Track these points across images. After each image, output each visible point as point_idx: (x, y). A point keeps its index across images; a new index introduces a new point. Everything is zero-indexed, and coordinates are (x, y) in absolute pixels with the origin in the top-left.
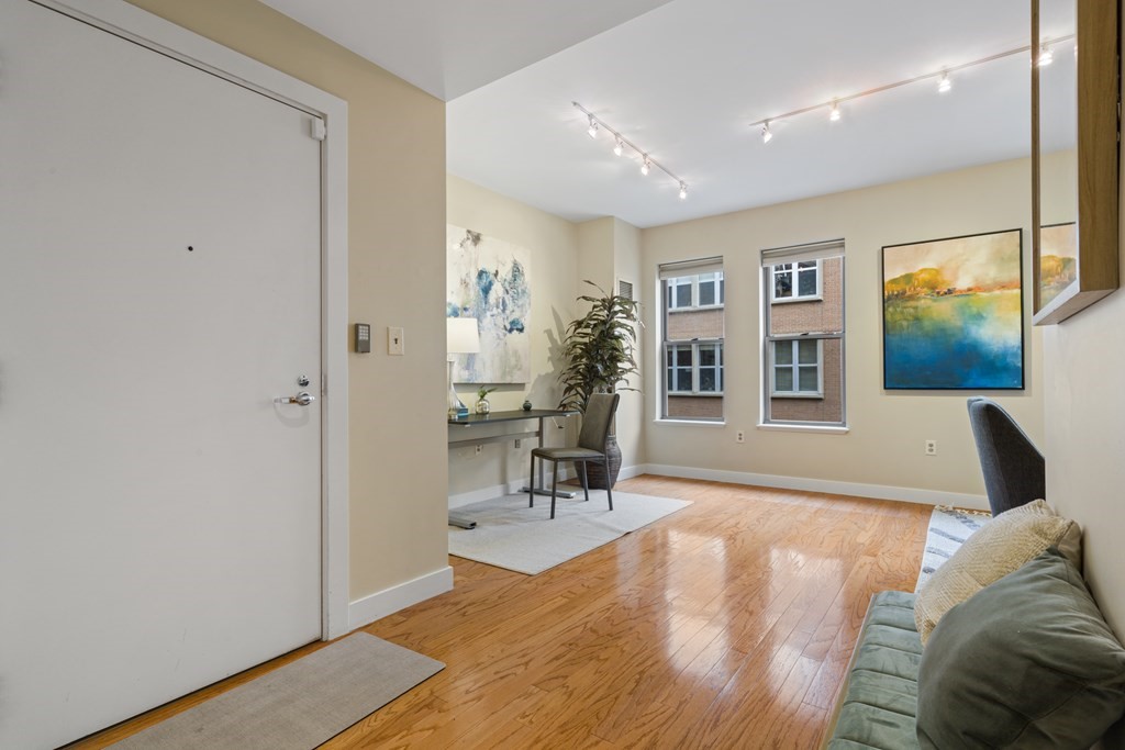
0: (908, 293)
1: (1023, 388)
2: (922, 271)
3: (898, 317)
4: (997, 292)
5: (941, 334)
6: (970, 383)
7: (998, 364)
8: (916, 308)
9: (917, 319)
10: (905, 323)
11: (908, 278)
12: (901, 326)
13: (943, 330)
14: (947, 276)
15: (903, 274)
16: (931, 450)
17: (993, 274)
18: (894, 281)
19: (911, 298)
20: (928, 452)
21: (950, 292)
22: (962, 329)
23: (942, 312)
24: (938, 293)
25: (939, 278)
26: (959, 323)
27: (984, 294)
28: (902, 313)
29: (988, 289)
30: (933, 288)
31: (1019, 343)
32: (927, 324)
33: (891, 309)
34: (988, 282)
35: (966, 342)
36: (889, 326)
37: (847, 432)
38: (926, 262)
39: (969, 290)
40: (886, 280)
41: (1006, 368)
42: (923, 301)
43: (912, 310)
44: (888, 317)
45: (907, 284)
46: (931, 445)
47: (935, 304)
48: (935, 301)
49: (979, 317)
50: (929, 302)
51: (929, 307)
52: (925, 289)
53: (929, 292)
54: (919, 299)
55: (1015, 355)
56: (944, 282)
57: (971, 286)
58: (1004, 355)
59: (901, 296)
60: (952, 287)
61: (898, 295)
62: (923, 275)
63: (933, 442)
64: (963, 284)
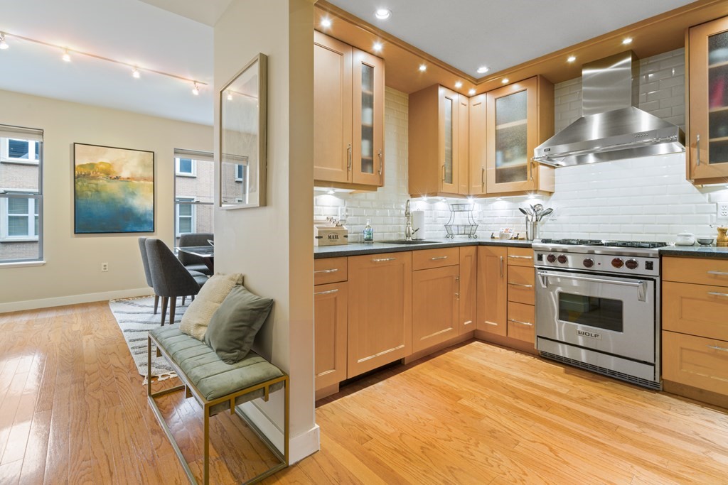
0: (92, 175)
1: (154, 232)
2: (101, 163)
3: (85, 189)
4: (142, 182)
5: (111, 202)
6: (128, 229)
7: (143, 219)
8: (97, 184)
9: (97, 191)
10: (89, 193)
11: (92, 165)
12: (87, 195)
13: (113, 199)
14: (116, 169)
15: (88, 163)
16: (105, 269)
17: (140, 172)
18: (81, 166)
19: (94, 178)
20: (103, 270)
21: (117, 178)
22: (124, 200)
23: (113, 188)
24: (111, 178)
25: (111, 169)
26: (123, 196)
27: (136, 182)
28: (88, 186)
29: (138, 180)
30: (108, 174)
31: (152, 209)
32: (103, 195)
33: (80, 183)
34: (138, 176)
35: (126, 207)
36: (78, 194)
37: (44, 264)
38: (105, 158)
39: (128, 178)
40: (77, 164)
41: (146, 222)
42: (101, 181)
43: (94, 186)
44: (78, 188)
45: (91, 169)
46: (105, 266)
48: (109, 182)
49: (133, 194)
50: (105, 182)
51: (105, 185)
52: (103, 174)
53: (105, 176)
54: (99, 179)
55: (150, 214)
56: (114, 172)
57: (129, 176)
58: (145, 214)
59: (87, 176)
60: (118, 175)
61: (84, 175)
62: (101, 166)
63: (106, 264)
64: (125, 174)
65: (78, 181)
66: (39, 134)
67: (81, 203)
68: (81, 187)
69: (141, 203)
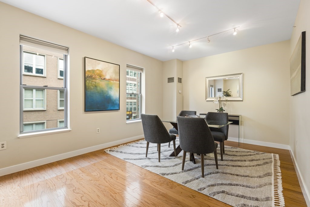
0: (93, 77)
1: (119, 110)
2: (98, 70)
3: (90, 85)
4: (115, 82)
6: (109, 109)
7: (115, 103)
8: (95, 82)
9: (96, 86)
10: (92, 87)
11: (93, 71)
12: (91, 88)
13: (103, 91)
14: (104, 73)
15: (92, 69)
16: (98, 132)
17: (114, 76)
18: (89, 71)
19: (94, 78)
20: (97, 132)
21: (104, 79)
23: (102, 85)
24: (101, 79)
25: (102, 74)
27: (112, 82)
28: (91, 83)
29: (113, 81)
30: (100, 77)
32: (98, 88)
33: (88, 81)
34: (113, 78)
35: (108, 96)
36: (87, 88)
37: (70, 131)
38: (99, 67)
39: (109, 79)
40: (86, 70)
41: (116, 104)
42: (97, 80)
43: (94, 83)
44: (87, 84)
45: (93, 73)
46: (98, 130)
47: (100, 82)
48: (101, 81)
49: (111, 88)
50: (99, 81)
51: (99, 83)
52: (98, 76)
53: (99, 78)
55: (118, 100)
56: (103, 75)
57: (109, 78)
58: (116, 100)
59: (91, 77)
60: (105, 78)
61: (90, 77)
62: (97, 72)
63: (99, 129)
64: (108, 77)
65: (87, 80)
66: (65, 50)
67: (88, 93)
68: (88, 83)
69: (114, 94)
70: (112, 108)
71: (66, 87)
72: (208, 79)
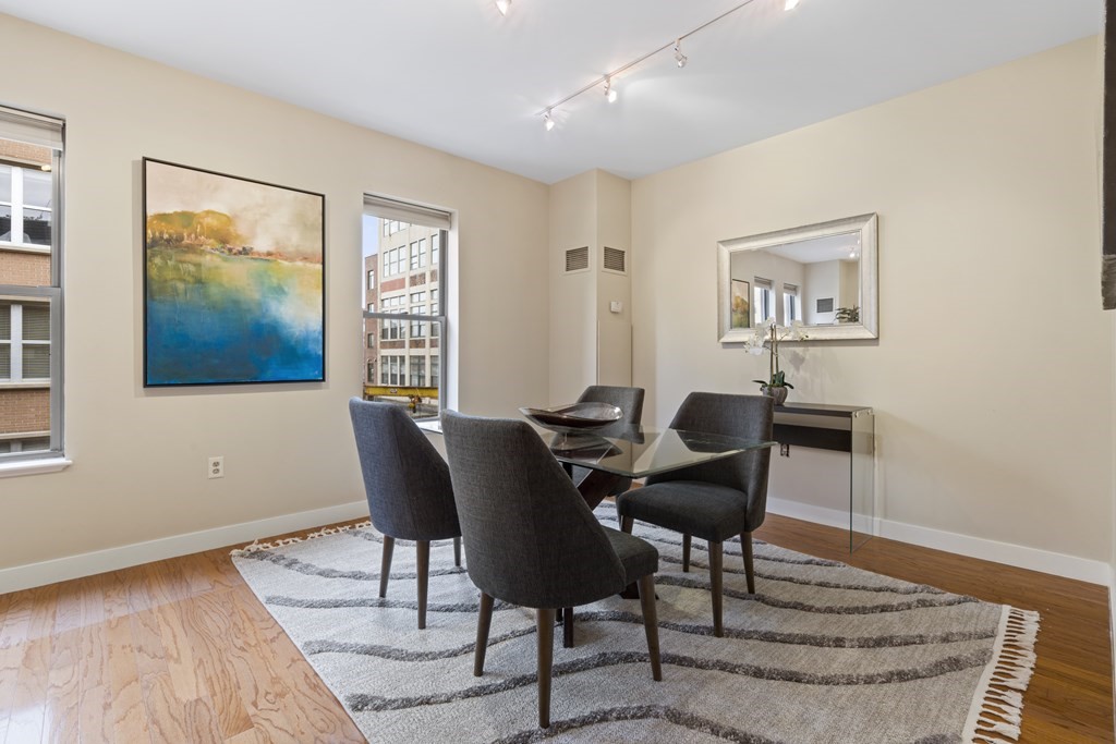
0: (186, 241)
1: (324, 380)
2: (208, 213)
3: (169, 275)
4: (300, 264)
5: (232, 308)
6: (269, 375)
8: (198, 265)
9: (199, 281)
10: (181, 286)
11: (187, 217)
12: (175, 289)
13: (236, 302)
14: (241, 229)
15: (179, 210)
16: (216, 471)
17: (295, 240)
18: (162, 217)
19: (191, 249)
20: (212, 475)
21: (245, 252)
22: (260, 304)
23: (234, 277)
24: (230, 250)
25: (232, 229)
26: (257, 296)
27: (286, 263)
28: (176, 269)
29: (291, 259)
30: (224, 241)
31: (320, 328)
32: (213, 290)
33: (158, 260)
34: (290, 249)
35: (264, 321)
36: (154, 287)
37: (66, 468)
38: (219, 201)
39: (269, 254)
40: (150, 212)
41: (307, 356)
42: (208, 257)
43: (192, 268)
44: (153, 272)
45: (184, 227)
46: (216, 464)
47: (225, 265)
48: (226, 260)
49: (279, 291)
50: (217, 261)
51: (217, 268)
52: (212, 241)
53: (219, 246)
54: (202, 253)
55: (316, 340)
56: (238, 237)
57: (272, 249)
58: (306, 340)
59: (174, 242)
60: (247, 246)
61: (168, 241)
62: (209, 221)
63: (219, 459)
64: (261, 244)
65: (153, 255)
66: (52, 130)
67: (161, 310)
68: (160, 269)
69: (296, 313)
70: (283, 375)
71: (59, 286)
72: (725, 251)
